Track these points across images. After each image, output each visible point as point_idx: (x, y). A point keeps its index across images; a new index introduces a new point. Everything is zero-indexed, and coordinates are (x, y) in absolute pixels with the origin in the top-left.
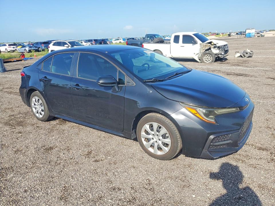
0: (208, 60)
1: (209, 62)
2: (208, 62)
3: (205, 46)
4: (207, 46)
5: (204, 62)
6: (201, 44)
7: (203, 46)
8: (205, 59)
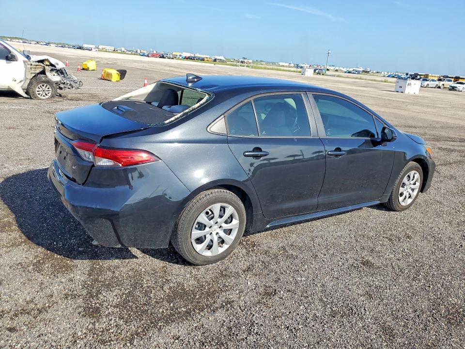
0: (44, 94)
1: (47, 97)
2: (44, 98)
3: (35, 67)
4: (38, 67)
5: (36, 98)
6: (26, 61)
7: (30, 66)
8: (39, 92)
